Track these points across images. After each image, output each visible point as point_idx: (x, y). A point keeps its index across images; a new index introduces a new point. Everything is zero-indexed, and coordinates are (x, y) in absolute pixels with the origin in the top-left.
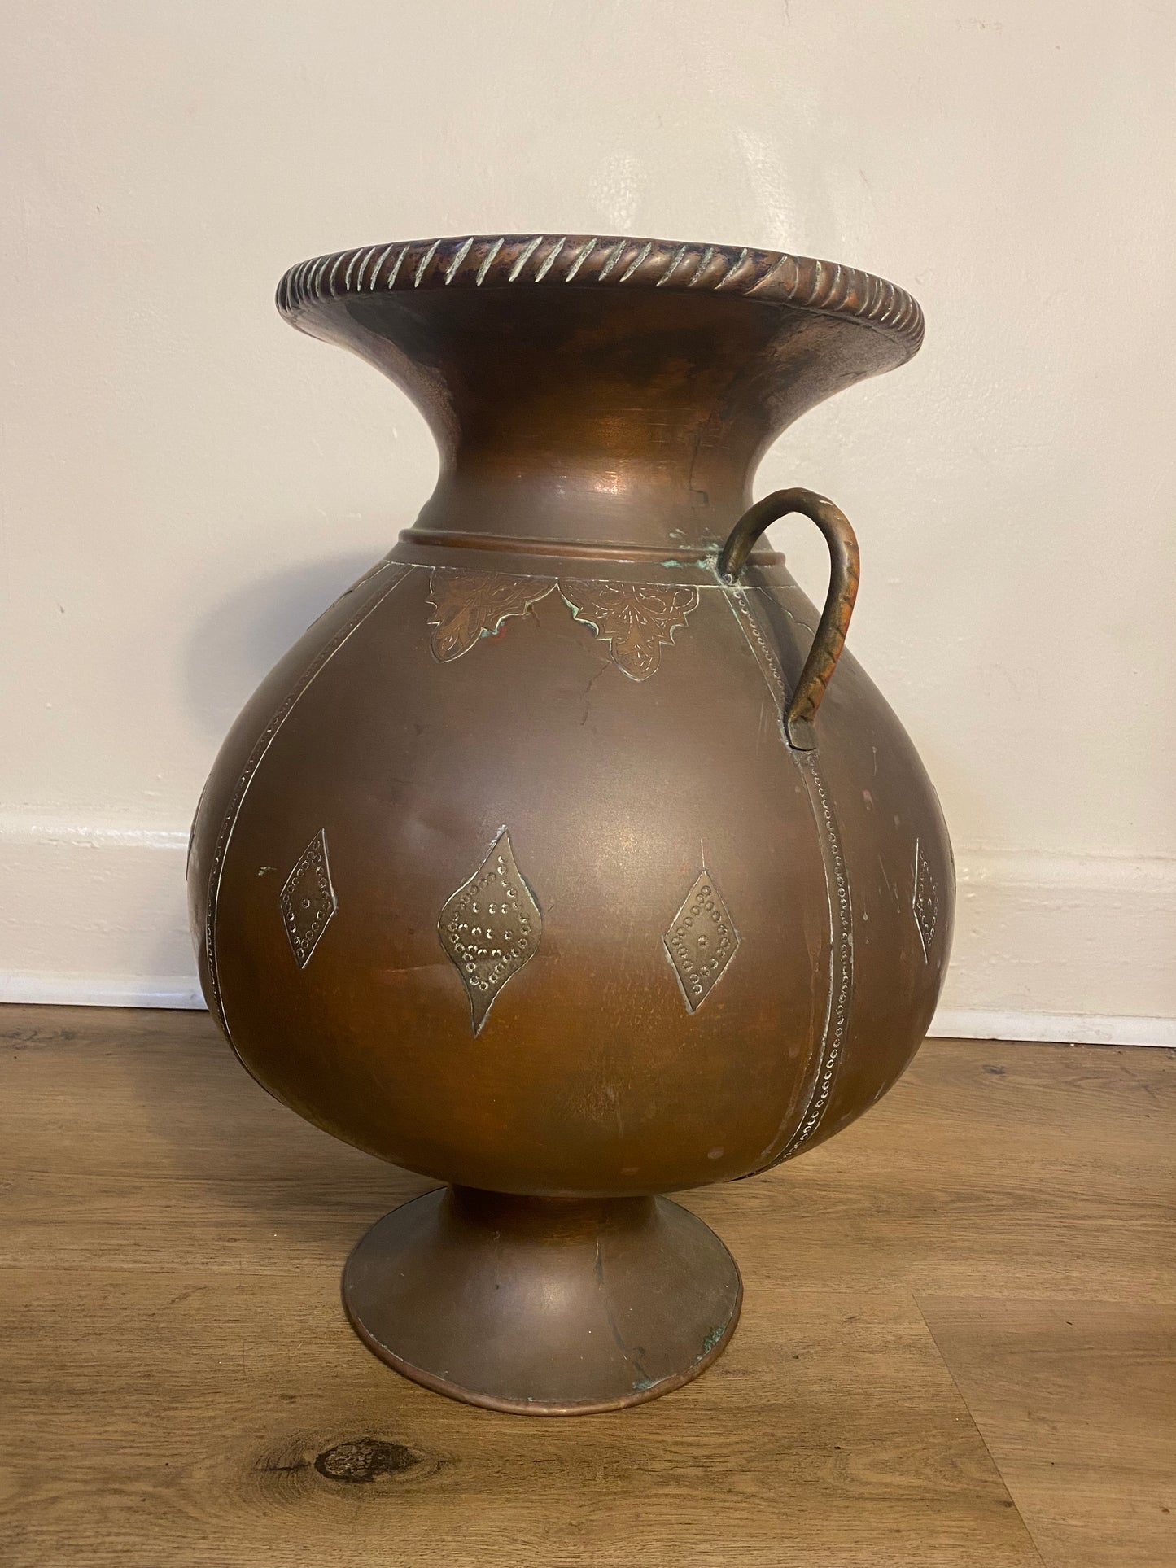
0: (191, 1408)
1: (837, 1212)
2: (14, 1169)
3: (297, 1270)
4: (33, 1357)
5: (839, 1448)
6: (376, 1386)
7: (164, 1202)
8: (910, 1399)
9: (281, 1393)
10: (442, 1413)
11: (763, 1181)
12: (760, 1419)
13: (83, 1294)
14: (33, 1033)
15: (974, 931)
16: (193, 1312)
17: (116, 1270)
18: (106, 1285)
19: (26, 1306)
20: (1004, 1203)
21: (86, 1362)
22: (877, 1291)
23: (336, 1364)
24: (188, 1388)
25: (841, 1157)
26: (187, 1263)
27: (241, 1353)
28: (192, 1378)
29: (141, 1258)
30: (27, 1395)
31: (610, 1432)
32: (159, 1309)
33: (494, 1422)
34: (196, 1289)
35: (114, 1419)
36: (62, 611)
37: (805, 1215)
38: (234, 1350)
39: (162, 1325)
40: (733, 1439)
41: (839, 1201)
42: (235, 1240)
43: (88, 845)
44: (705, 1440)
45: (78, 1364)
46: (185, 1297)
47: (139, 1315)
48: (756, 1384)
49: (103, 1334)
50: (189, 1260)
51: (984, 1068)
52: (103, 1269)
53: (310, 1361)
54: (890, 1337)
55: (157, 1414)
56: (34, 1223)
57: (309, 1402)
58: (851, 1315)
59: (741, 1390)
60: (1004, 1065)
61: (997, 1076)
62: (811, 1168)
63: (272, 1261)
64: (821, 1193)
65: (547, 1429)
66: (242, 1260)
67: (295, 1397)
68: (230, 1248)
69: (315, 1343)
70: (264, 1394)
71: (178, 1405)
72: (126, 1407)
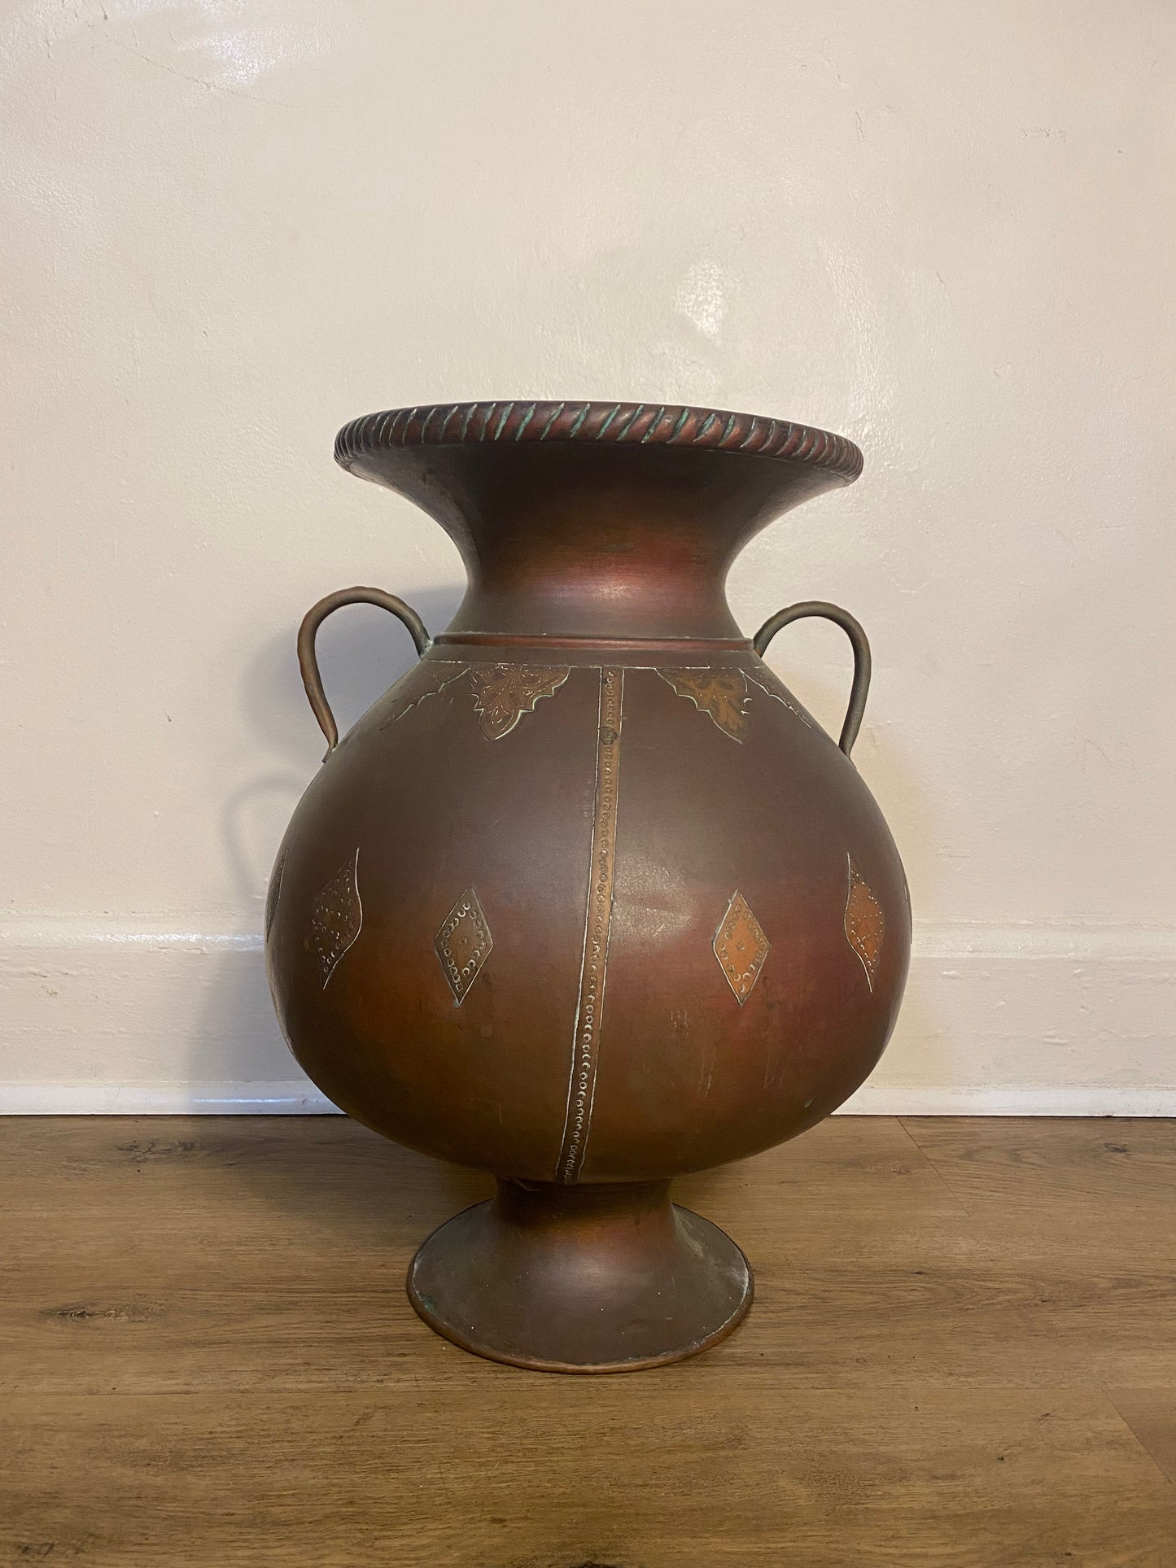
0: (403, 1536)
1: (1000, 1303)
2: (164, 1288)
3: (475, 1384)
4: (229, 1487)
5: (1069, 1554)
6: (584, 1505)
7: (321, 1317)
8: (1129, 1499)
9: (489, 1516)
10: (658, 1532)
11: (917, 1273)
12: (982, 1526)
13: (265, 1417)
14: (150, 1145)
15: (1083, 1007)
16: (380, 1433)
17: (290, 1391)
18: (285, 1408)
19: (210, 1433)
20: (1166, 1287)
21: (285, 1490)
22: (1063, 1386)
23: (538, 1484)
24: (394, 1515)
25: (989, 1245)
26: (363, 1382)
27: (438, 1476)
28: (396, 1504)
29: (313, 1378)
30: (232, 1529)
31: (833, 1546)
32: (346, 1432)
33: (712, 1540)
34: (377, 1408)
35: (326, 1551)
36: (170, 720)
37: (971, 1307)
38: (431, 1473)
39: (354, 1448)
40: (964, 1548)
41: (1001, 1291)
42: (405, 1355)
43: (198, 952)
44: (934, 1551)
45: (277, 1493)
46: (366, 1417)
47: (327, 1438)
48: (969, 1490)
49: (296, 1460)
50: (364, 1378)
51: (1106, 1147)
52: (278, 1391)
53: (511, 1481)
54: (1089, 1434)
55: (370, 1544)
56: (197, 1344)
57: (520, 1525)
58: (1045, 1412)
59: (954, 1496)
60: (1125, 1143)
61: (1122, 1154)
62: (963, 1257)
63: (446, 1376)
64: (980, 1283)
65: (770, 1545)
66: (417, 1375)
67: (505, 1520)
68: (401, 1364)
69: (512, 1462)
70: (473, 1518)
71: (389, 1533)
72: (338, 1538)
